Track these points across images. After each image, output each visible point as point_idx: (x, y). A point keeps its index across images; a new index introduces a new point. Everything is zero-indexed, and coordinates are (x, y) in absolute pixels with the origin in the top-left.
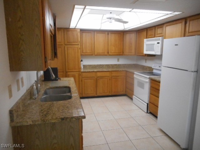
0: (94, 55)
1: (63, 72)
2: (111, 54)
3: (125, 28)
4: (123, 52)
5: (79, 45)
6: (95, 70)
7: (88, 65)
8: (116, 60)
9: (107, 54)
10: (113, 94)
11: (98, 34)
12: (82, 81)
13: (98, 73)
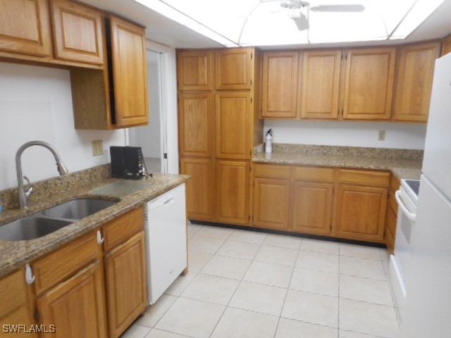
0: (298, 118)
2: (350, 116)
4: (392, 112)
5: (249, 90)
7: (288, 145)
8: (376, 134)
9: (338, 117)
13: (298, 169)
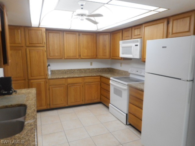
0: (63, 59)
1: (25, 80)
2: (83, 57)
3: (99, 28)
4: (96, 56)
5: (44, 46)
6: (66, 76)
7: (57, 70)
8: (89, 63)
9: (78, 58)
10: (86, 102)
11: (67, 35)
12: (49, 89)
13: (69, 79)
